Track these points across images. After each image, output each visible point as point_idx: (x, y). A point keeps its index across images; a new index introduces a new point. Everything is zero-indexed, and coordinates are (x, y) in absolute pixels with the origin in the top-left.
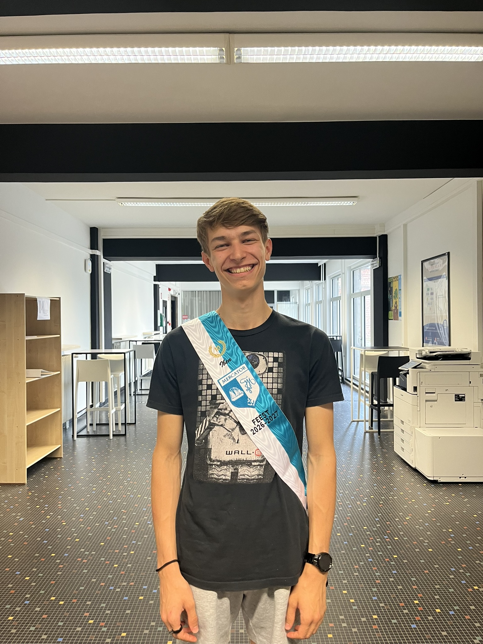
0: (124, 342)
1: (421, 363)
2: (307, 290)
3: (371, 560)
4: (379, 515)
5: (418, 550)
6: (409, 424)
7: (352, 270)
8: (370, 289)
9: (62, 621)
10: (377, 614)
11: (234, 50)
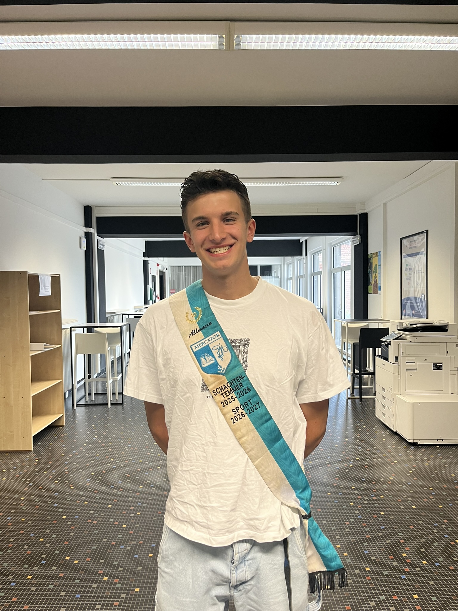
1: (402, 335)
2: (289, 265)
3: (361, 517)
4: (365, 475)
5: (403, 507)
6: (390, 391)
7: (332, 246)
8: (350, 264)
9: (78, 579)
10: (370, 567)
11: (234, 37)
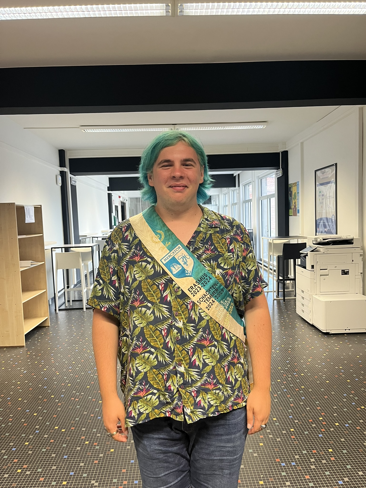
0: (89, 238)
1: (317, 248)
2: (225, 194)
3: (286, 390)
4: (289, 358)
5: (319, 382)
6: (308, 292)
7: (260, 178)
8: (274, 193)
9: (65, 444)
10: (294, 428)
11: (178, 5)
